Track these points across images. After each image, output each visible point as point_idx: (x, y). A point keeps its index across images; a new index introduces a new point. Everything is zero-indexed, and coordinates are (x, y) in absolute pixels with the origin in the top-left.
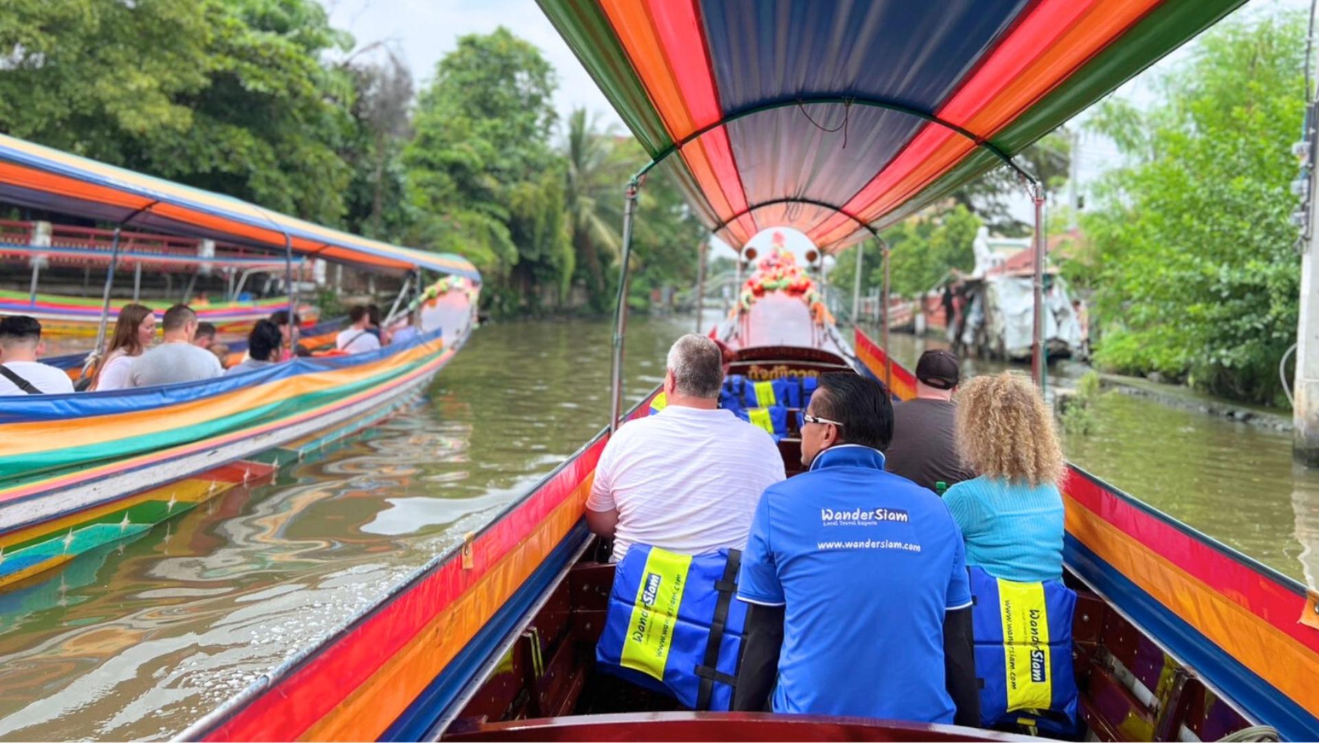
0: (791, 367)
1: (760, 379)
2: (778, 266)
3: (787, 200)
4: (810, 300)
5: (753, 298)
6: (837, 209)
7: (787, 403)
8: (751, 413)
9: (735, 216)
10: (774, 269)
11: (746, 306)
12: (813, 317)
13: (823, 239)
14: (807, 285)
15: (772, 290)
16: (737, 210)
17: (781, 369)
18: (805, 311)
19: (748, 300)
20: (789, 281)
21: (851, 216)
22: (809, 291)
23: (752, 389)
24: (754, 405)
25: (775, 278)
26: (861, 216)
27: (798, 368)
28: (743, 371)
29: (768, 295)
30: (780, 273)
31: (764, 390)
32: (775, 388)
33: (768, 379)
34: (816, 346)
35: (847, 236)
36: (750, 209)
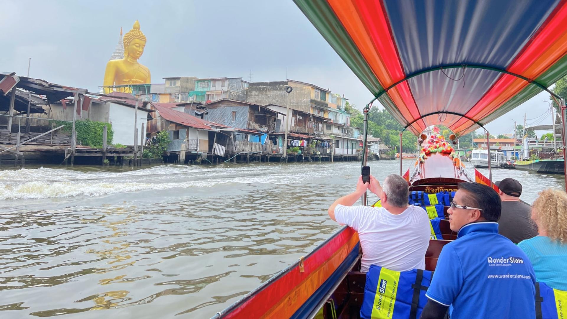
0: (445, 187)
1: (431, 193)
2: (437, 142)
3: (438, 113)
4: (453, 157)
5: (426, 156)
6: (463, 116)
7: (444, 203)
8: (427, 208)
9: (415, 121)
10: (435, 143)
11: (423, 160)
12: (455, 165)
13: (457, 129)
14: (451, 150)
15: (435, 153)
16: (415, 118)
17: (441, 189)
18: (451, 162)
19: (423, 157)
20: (442, 148)
21: (470, 119)
22: (452, 153)
23: (428, 197)
24: (429, 204)
25: (436, 147)
26: (474, 118)
27: (448, 188)
28: (423, 189)
29: (432, 155)
30: (438, 145)
31: (433, 198)
32: (438, 197)
33: (435, 193)
34: (457, 178)
35: (468, 128)
36: (421, 117)
